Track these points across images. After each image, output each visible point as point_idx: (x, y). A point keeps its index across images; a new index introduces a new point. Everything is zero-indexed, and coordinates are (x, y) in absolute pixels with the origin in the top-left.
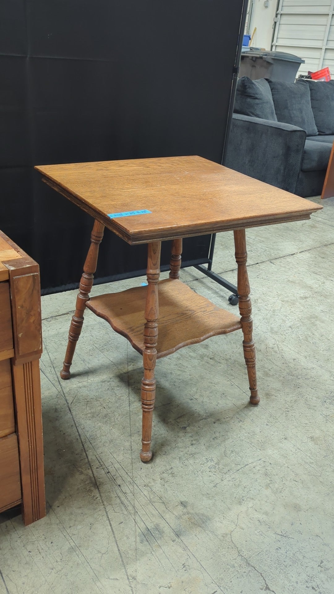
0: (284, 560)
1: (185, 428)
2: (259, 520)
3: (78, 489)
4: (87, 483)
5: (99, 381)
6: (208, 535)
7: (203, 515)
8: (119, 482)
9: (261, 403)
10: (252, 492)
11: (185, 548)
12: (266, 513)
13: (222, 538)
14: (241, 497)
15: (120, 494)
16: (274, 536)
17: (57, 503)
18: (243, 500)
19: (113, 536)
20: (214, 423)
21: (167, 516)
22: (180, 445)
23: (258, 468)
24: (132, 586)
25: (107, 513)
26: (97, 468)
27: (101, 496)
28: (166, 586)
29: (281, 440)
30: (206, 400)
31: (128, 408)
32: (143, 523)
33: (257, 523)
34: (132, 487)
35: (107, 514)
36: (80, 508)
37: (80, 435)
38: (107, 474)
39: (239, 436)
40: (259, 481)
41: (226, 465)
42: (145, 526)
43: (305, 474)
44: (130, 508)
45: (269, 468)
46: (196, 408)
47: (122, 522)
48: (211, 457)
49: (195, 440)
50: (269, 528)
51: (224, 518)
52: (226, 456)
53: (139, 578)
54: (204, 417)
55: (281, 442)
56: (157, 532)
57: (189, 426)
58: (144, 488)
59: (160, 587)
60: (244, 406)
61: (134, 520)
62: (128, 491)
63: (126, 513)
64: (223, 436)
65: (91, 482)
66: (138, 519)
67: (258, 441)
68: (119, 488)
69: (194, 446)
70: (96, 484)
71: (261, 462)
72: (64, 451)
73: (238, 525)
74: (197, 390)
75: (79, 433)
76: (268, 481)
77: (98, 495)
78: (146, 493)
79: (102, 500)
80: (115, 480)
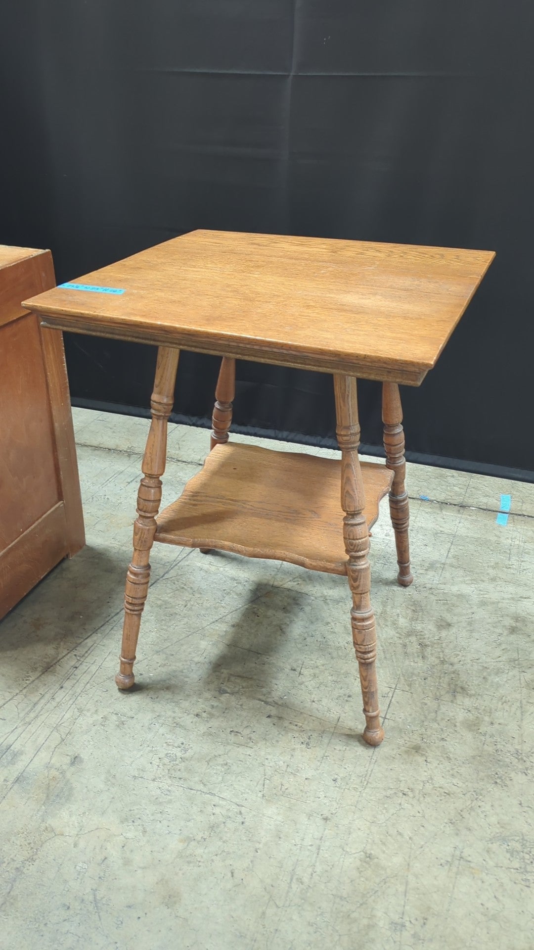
0: (49, 922)
1: (222, 692)
2: (106, 858)
3: (30, 659)
4: (45, 660)
6: (38, 810)
7: (71, 789)
8: (67, 684)
10: (159, 825)
12: (127, 862)
13: (43, 828)
14: (138, 817)
15: (47, 696)
16: (88, 890)
18: (133, 822)
20: (269, 717)
21: (43, 755)
22: (185, 704)
23: (217, 810)
25: (11, 699)
26: (75, 655)
27: (34, 681)
29: (315, 815)
30: (311, 684)
31: (206, 624)
32: (16, 738)
33: (99, 858)
34: (68, 699)
35: (9, 700)
38: (72, 668)
39: (269, 757)
40: (190, 824)
41: (189, 770)
42: (13, 742)
43: (262, 881)
44: (32, 715)
45: (230, 824)
46: (280, 686)
47: (5, 720)
48: (191, 746)
49: (209, 713)
50: (100, 878)
51: (79, 815)
52: (208, 762)
54: (270, 700)
55: (309, 816)
56: (10, 758)
57: (232, 694)
58: (76, 710)
60: (349, 732)
61: (16, 728)
62: (57, 700)
63: (22, 715)
64: (250, 739)
65: (48, 663)
66: (19, 730)
67: (282, 785)
68: (58, 690)
69: (196, 719)
70: (49, 668)
71: (236, 809)
72: (81, 617)
73: (79, 836)
74: (323, 665)
75: (120, 611)
76: (201, 835)
77: (33, 679)
78: (68, 716)
79: (27, 686)
80: (68, 678)
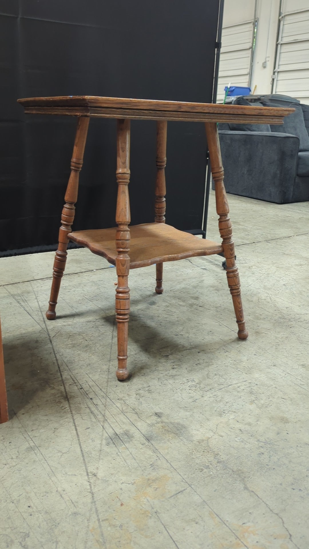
0: (267, 463)
1: (167, 356)
2: (240, 430)
3: (47, 401)
4: (57, 396)
5: (85, 321)
6: (182, 440)
7: (178, 424)
8: (91, 396)
9: (249, 338)
10: (234, 406)
11: (155, 451)
12: (249, 424)
13: (198, 443)
14: (222, 410)
15: (91, 406)
16: (256, 443)
17: (22, 411)
18: (224, 413)
19: (77, 439)
20: (199, 352)
21: (139, 424)
22: (160, 368)
23: (242, 388)
24: (91, 481)
25: (74, 420)
26: (70, 385)
27: (70, 406)
28: (129, 483)
29: (270, 367)
30: (191, 335)
31: (110, 341)
32: (112, 429)
33: (238, 432)
34: (105, 400)
36: (46, 415)
37: (57, 360)
38: (80, 390)
39: (224, 363)
40: (243, 398)
41: (208, 385)
42: (113, 431)
43: (294, 393)
44: (100, 417)
45: (254, 388)
46: (181, 341)
47: (89, 428)
48: (192, 378)
49: (176, 365)
50: (251, 436)
51: (201, 427)
52: (208, 378)
53: (100, 474)
54: (188, 348)
56: (126, 437)
57: (171, 354)
58: (118, 401)
59: (123, 483)
60: (231, 341)
61: (103, 426)
62: (99, 403)
63: (94, 420)
64: (207, 362)
65: (61, 396)
66: (106, 425)
67: (244, 367)
68: (91, 401)
69: (175, 370)
70: (67, 397)
71: (246, 383)
72: (39, 371)
73: (216, 433)
74: (184, 328)
75: (56, 358)
76: (252, 398)
77: (67, 406)
78: (118, 405)
79: (71, 410)
80: (87, 394)
